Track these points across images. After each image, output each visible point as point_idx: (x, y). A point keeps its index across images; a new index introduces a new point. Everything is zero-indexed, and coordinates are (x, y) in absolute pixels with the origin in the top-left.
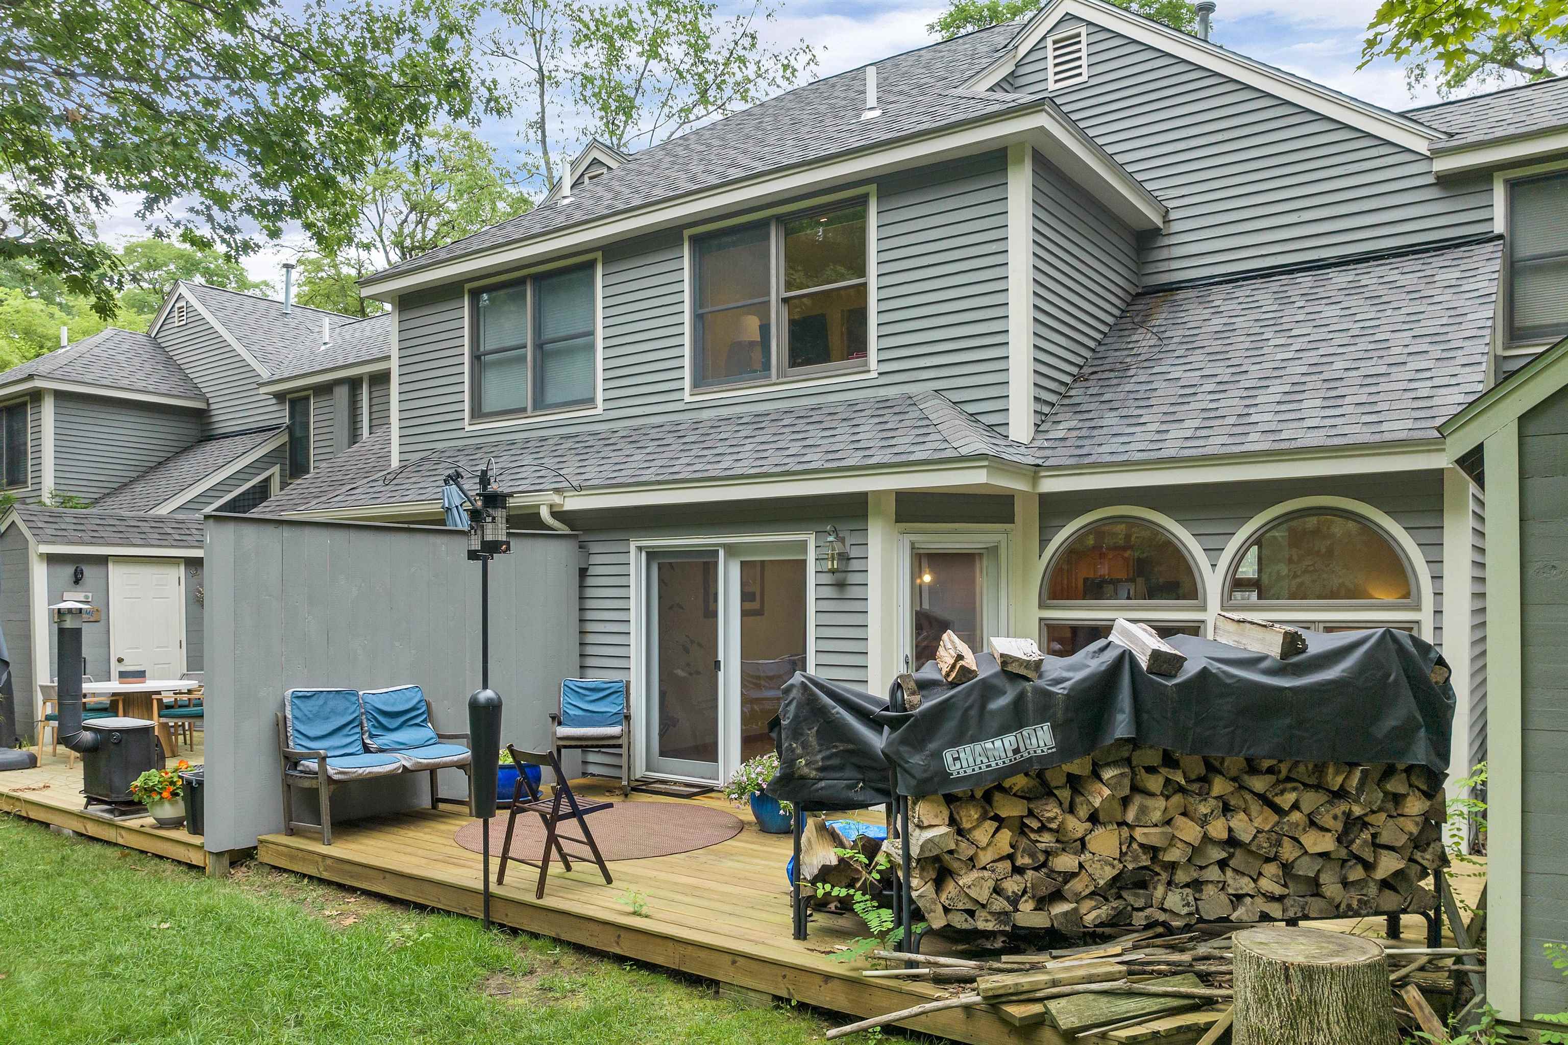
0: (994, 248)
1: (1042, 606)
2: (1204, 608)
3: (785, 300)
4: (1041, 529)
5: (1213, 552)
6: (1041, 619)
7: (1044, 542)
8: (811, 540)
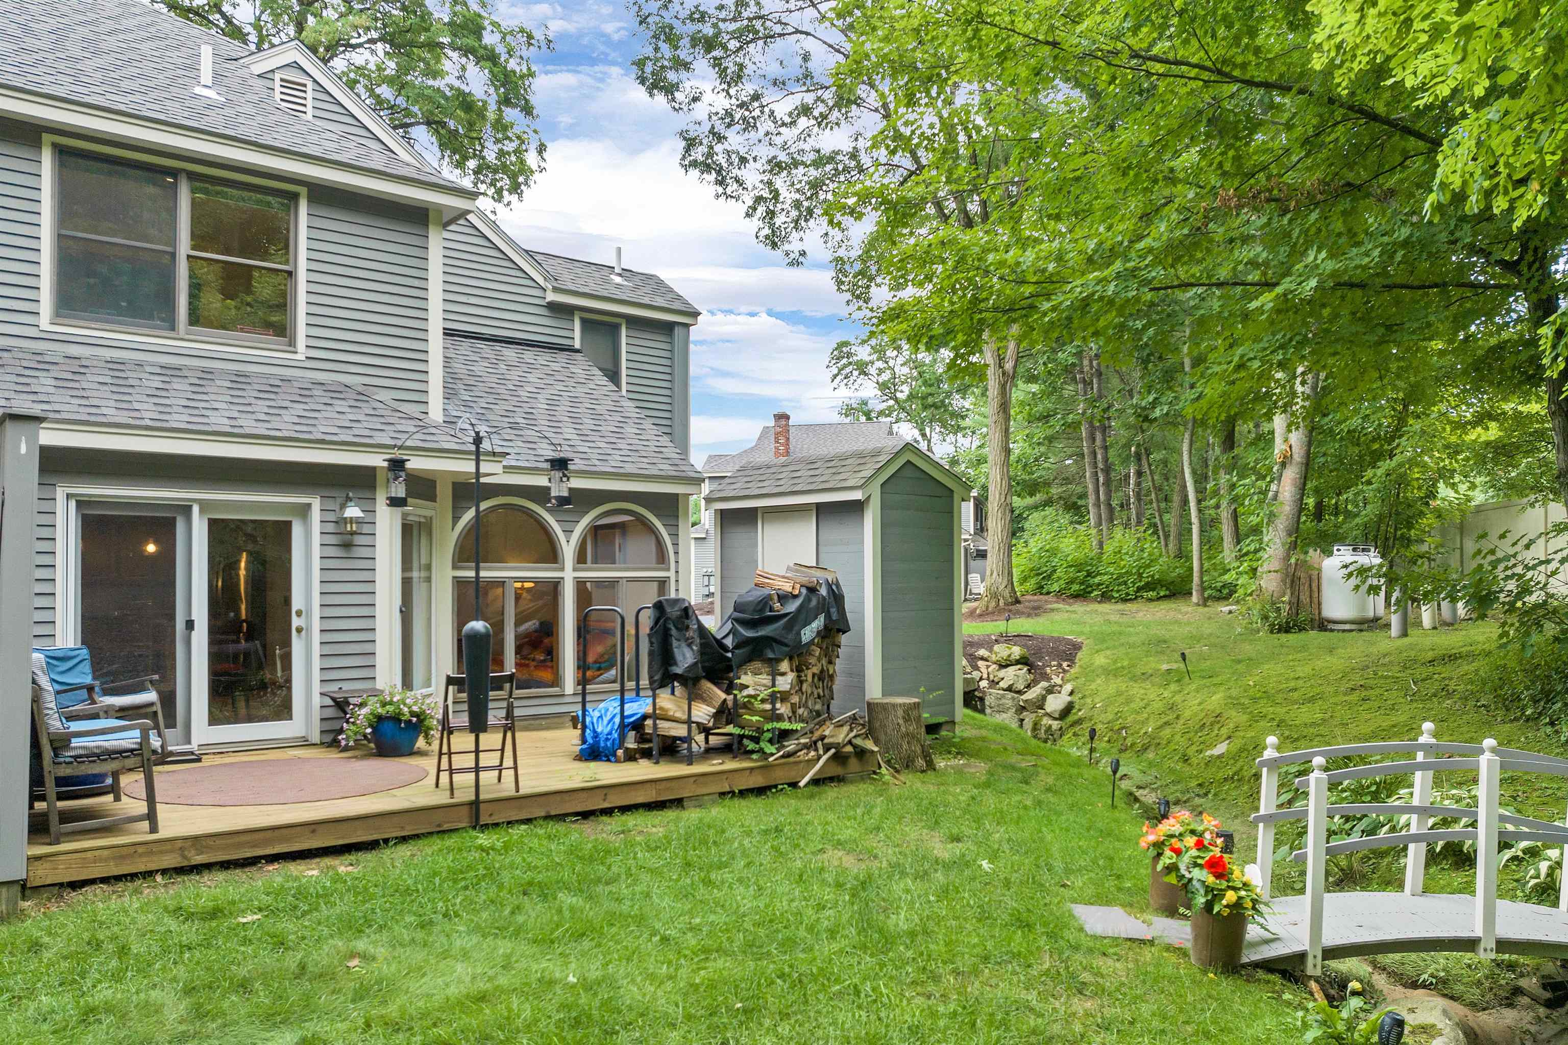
0: (416, 283)
1: (455, 567)
2: (562, 569)
3: (189, 257)
4: (455, 508)
5: (568, 532)
6: (454, 577)
7: (456, 519)
8: (316, 504)
